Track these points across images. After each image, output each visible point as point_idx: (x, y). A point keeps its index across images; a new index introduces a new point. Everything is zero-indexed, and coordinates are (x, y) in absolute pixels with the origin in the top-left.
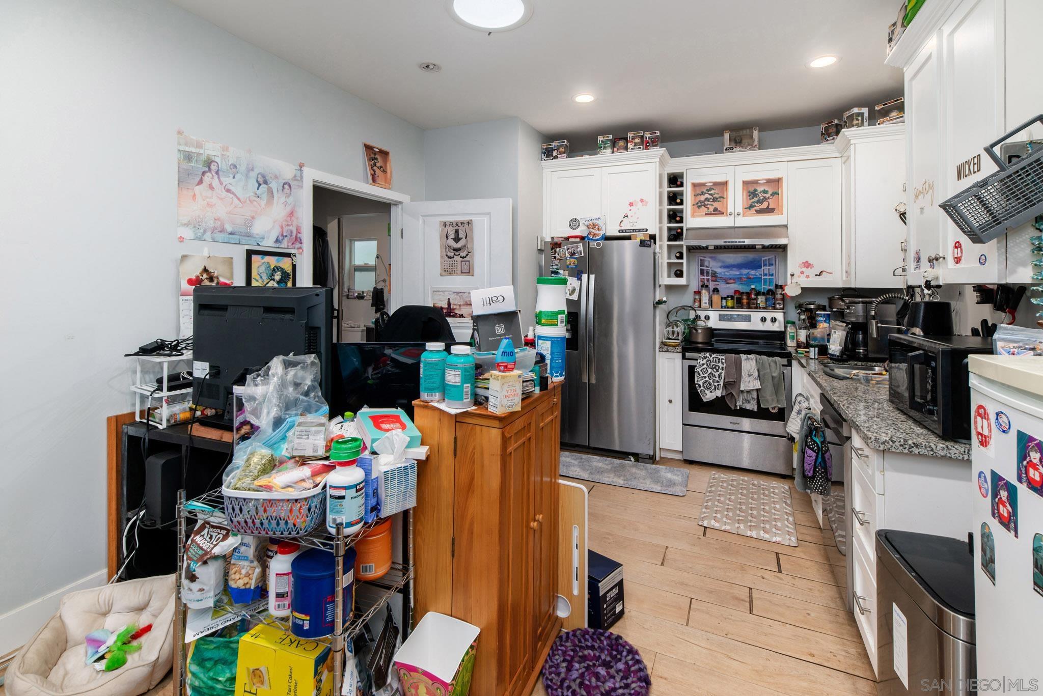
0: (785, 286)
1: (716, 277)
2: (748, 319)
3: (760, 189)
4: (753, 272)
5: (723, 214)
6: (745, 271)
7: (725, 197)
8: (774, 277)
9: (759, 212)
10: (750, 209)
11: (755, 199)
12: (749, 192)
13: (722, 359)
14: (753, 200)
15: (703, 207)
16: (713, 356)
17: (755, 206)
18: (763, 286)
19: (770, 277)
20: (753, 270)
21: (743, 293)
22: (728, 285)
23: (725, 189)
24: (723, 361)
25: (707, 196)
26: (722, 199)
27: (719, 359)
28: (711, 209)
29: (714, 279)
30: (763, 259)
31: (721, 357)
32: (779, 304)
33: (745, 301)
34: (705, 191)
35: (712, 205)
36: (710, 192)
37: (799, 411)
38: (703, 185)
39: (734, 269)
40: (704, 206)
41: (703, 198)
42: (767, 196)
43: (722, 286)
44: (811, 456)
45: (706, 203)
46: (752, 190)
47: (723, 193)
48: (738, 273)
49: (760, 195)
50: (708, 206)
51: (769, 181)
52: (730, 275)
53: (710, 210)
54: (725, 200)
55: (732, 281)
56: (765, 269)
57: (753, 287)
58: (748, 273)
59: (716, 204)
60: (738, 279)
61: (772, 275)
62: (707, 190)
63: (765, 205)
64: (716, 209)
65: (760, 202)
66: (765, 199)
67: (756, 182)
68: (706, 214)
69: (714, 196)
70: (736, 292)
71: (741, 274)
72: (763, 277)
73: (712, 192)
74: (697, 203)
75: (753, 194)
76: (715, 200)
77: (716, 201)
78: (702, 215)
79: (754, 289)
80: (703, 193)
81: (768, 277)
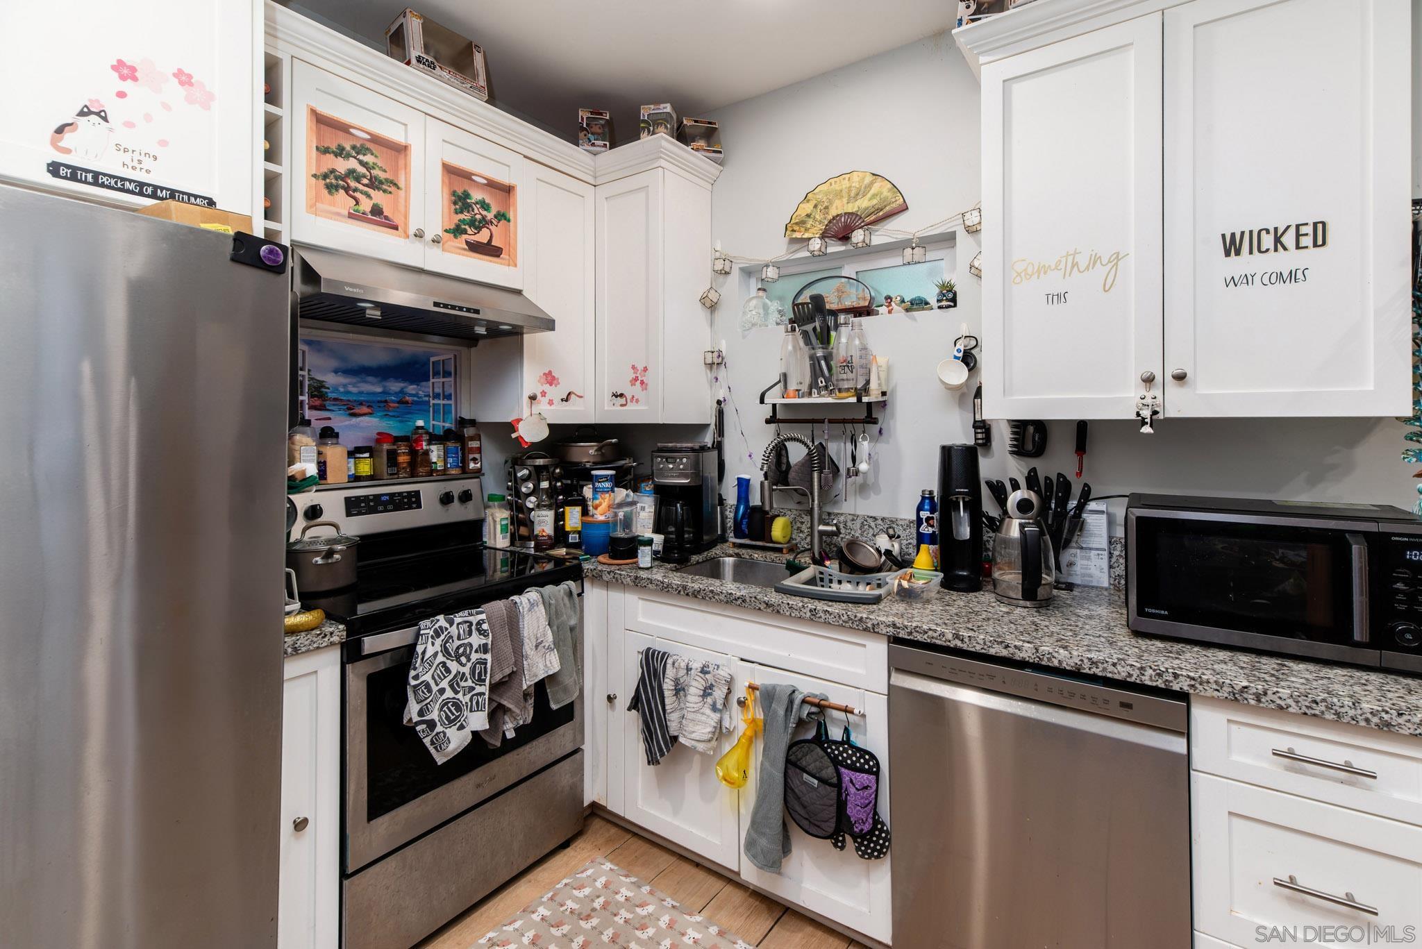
0: (519, 420)
1: (322, 396)
2: (413, 501)
3: (476, 195)
4: (412, 389)
5: (396, 228)
6: (395, 386)
7: (402, 184)
8: (452, 402)
9: (475, 248)
10: (455, 237)
11: (466, 216)
12: (454, 193)
13: (479, 623)
14: (461, 216)
15: (342, 192)
16: (457, 620)
17: (465, 232)
18: (432, 422)
19: (446, 402)
20: (412, 383)
21: (396, 440)
22: (354, 420)
23: (401, 162)
24: (485, 626)
25: (352, 164)
26: (392, 189)
27: (471, 624)
28: (366, 205)
29: (317, 402)
30: (432, 359)
31: (474, 619)
32: (474, 460)
33: (403, 459)
34: (348, 148)
35: (369, 196)
36: (360, 157)
37: (704, 691)
38: (344, 128)
39: (370, 379)
40: (347, 189)
41: (342, 165)
42: (490, 216)
43: (339, 421)
44: (866, 788)
45: (353, 184)
46: (460, 192)
47: (396, 171)
48: (379, 390)
49: (476, 211)
50: (357, 195)
51: (492, 185)
52: (361, 393)
53: (361, 208)
54: (402, 193)
55: (365, 409)
56: (436, 383)
57: (420, 423)
58: (402, 391)
59: (378, 197)
60: (378, 405)
61: (449, 397)
62: (354, 147)
63: (483, 237)
64: (377, 211)
65: (479, 225)
66: (485, 223)
67: (466, 176)
68: (351, 216)
69: (375, 172)
70: (382, 437)
71: (384, 393)
72: (432, 402)
73: (368, 158)
74: (325, 176)
75: (461, 201)
76: (375, 184)
77: (379, 189)
78: (338, 214)
79: (422, 428)
80: (340, 152)
81: (441, 402)
